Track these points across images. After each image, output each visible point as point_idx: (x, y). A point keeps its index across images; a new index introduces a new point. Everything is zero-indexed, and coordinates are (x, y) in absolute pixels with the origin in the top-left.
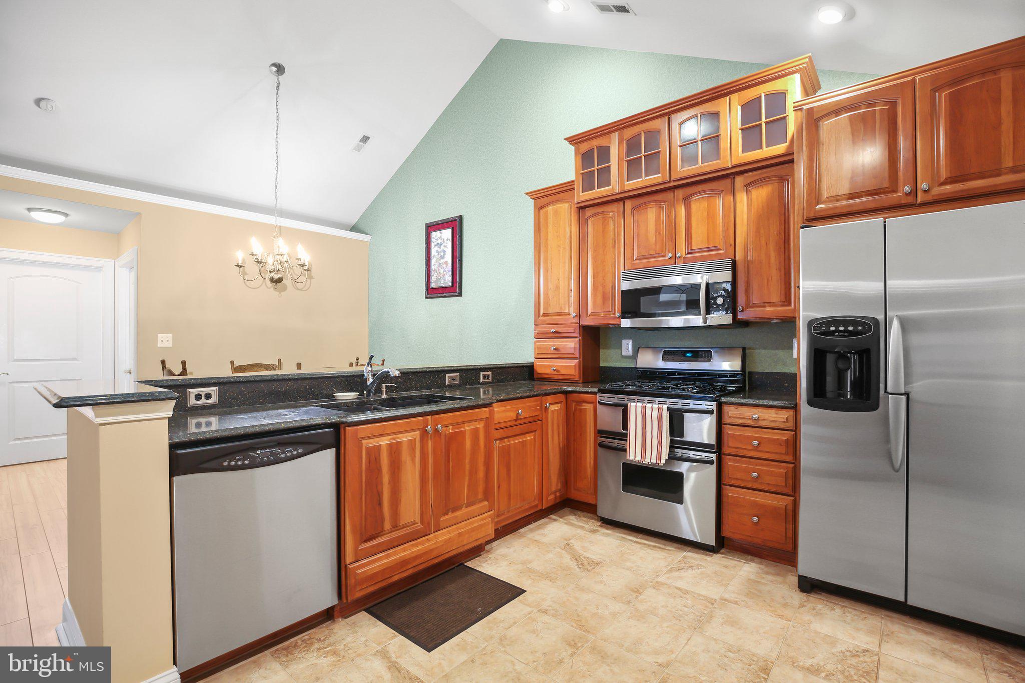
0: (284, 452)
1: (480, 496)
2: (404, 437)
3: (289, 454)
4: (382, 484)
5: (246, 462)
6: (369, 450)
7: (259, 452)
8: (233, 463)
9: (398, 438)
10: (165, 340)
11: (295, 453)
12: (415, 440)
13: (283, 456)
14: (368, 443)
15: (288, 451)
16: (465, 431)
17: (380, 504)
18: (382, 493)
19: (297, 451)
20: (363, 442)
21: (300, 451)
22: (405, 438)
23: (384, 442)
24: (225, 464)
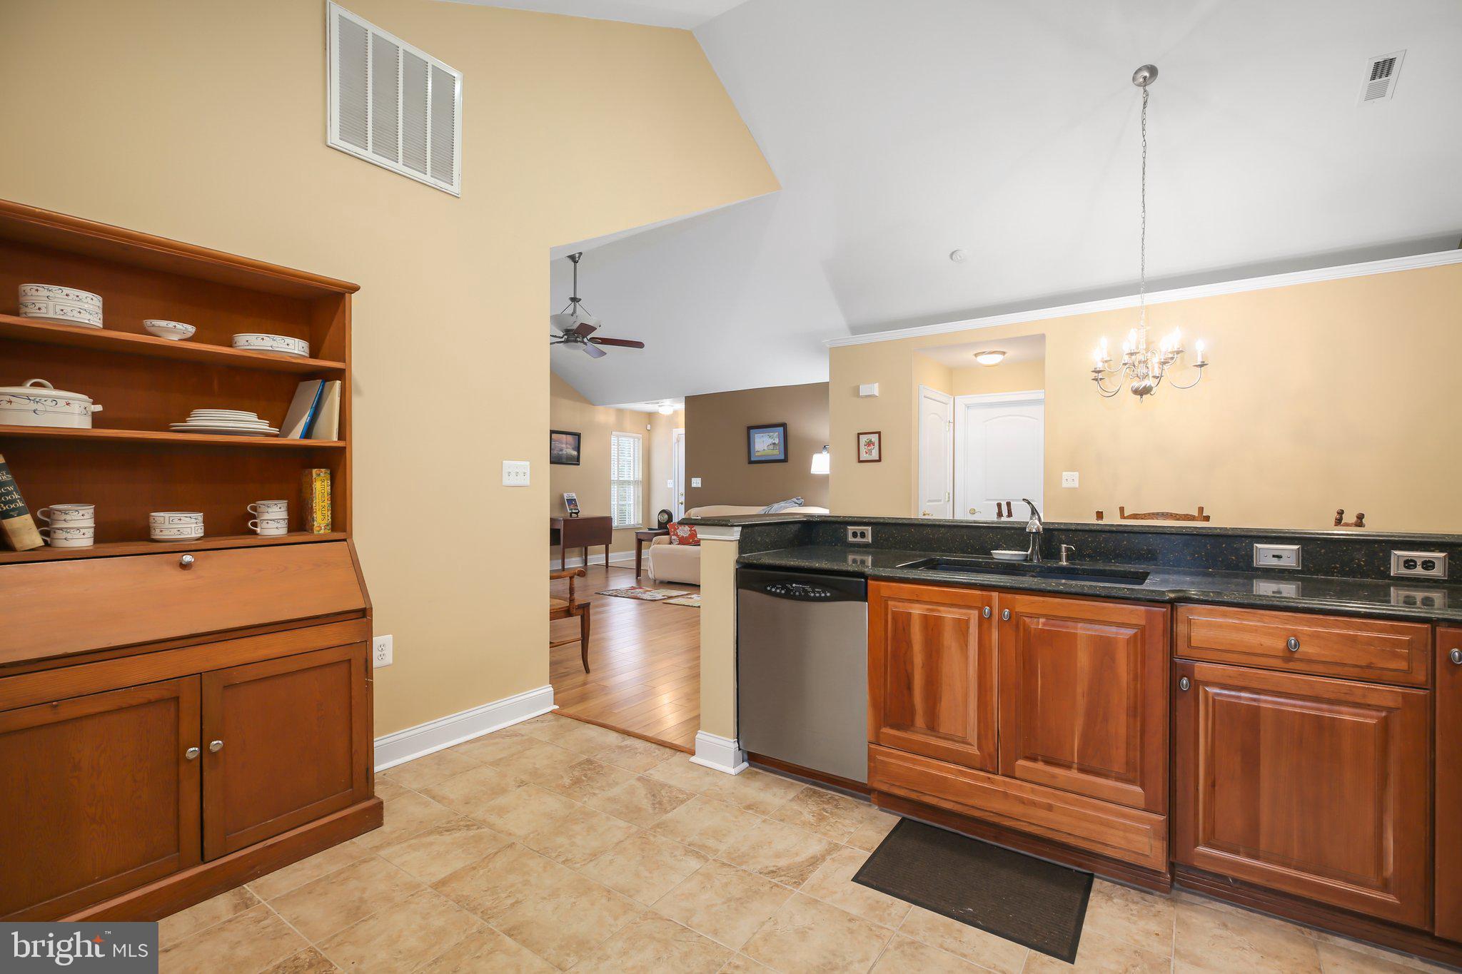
0: (814, 592)
1: (1118, 766)
2: (949, 612)
3: (818, 595)
4: (912, 663)
5: (783, 592)
6: (896, 615)
7: (794, 585)
8: (773, 590)
9: (939, 611)
10: (1070, 479)
11: (823, 595)
12: (967, 621)
13: (812, 595)
14: (896, 607)
15: (818, 592)
16: (1075, 635)
17: (909, 688)
18: (913, 674)
19: (825, 594)
20: (890, 603)
21: (828, 594)
22: (949, 614)
23: (917, 610)
24: (769, 588)
